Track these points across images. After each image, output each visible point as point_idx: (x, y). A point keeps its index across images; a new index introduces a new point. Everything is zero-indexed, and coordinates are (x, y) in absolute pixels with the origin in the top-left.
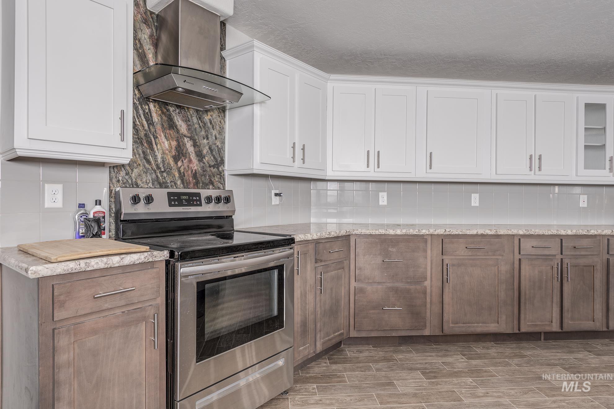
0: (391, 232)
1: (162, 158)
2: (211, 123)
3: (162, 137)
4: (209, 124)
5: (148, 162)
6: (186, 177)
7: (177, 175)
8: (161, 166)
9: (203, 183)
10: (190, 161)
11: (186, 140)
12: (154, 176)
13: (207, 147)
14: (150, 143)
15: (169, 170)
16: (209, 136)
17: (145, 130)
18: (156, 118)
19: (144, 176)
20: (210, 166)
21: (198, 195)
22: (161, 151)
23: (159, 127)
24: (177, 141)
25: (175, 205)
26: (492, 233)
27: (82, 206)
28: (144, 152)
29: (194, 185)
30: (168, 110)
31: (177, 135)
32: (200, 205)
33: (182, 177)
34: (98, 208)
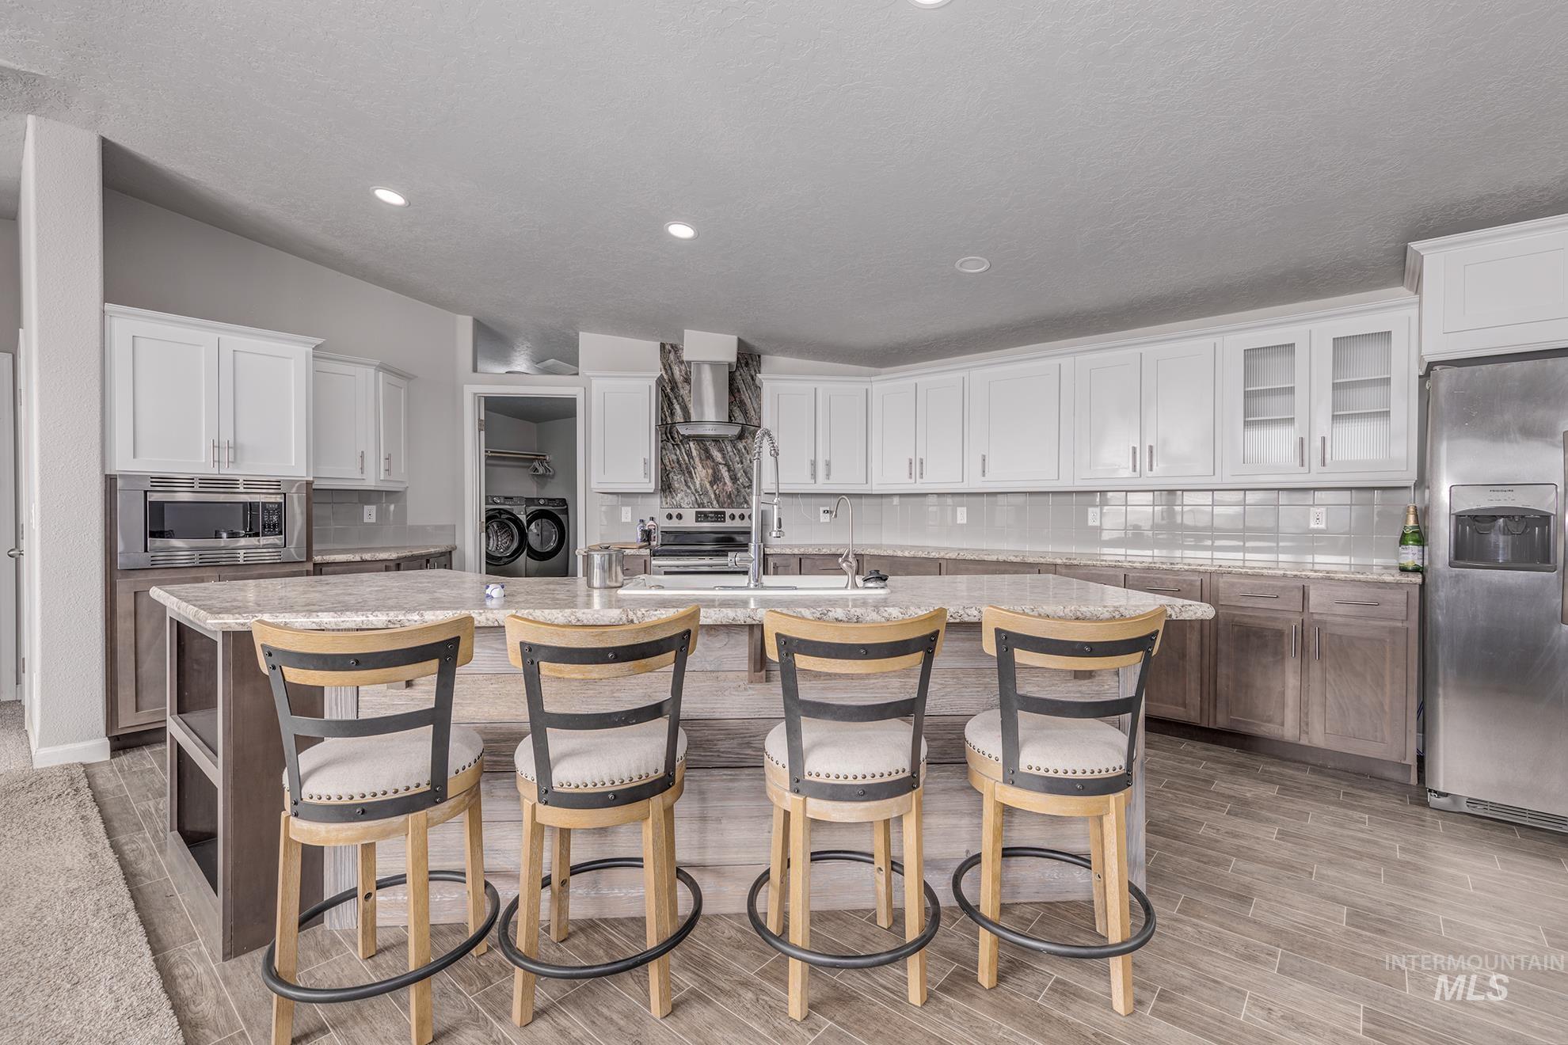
0: (899, 554)
1: (700, 484)
2: (745, 449)
3: (699, 467)
4: (743, 450)
5: (689, 487)
6: (721, 499)
7: (713, 496)
8: (699, 490)
9: (737, 503)
10: (725, 484)
11: (721, 466)
12: (693, 498)
13: (742, 471)
14: (690, 473)
15: (706, 493)
16: (744, 460)
17: (686, 464)
18: (694, 453)
19: (686, 498)
20: (745, 487)
21: (724, 513)
22: (699, 479)
23: (697, 460)
24: (713, 469)
25: (701, 521)
26: (1018, 560)
27: (642, 521)
28: (685, 481)
29: (729, 505)
30: (705, 445)
31: (712, 464)
32: (724, 521)
33: (717, 497)
34: (651, 523)
